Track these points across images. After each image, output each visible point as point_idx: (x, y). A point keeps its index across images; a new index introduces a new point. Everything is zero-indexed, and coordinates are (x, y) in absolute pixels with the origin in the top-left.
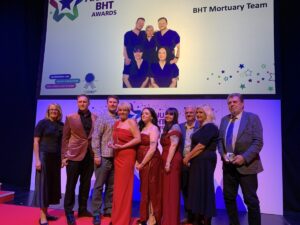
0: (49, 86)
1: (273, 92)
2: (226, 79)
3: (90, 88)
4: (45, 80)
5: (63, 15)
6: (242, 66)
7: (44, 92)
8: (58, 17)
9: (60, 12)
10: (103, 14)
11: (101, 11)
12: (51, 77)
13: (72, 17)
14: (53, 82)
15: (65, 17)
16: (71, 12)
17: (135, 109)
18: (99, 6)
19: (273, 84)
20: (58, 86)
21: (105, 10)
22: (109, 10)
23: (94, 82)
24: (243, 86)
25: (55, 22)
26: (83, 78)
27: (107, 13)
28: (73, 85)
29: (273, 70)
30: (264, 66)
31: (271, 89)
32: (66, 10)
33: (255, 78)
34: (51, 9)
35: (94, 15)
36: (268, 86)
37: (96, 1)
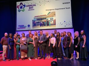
1: (72, 27)
2: (61, 25)
4: (17, 27)
5: (20, 10)
6: (65, 22)
7: (17, 30)
8: (19, 11)
11: (30, 9)
12: (19, 26)
13: (23, 11)
14: (19, 27)
15: (21, 11)
16: (23, 10)
18: (30, 8)
19: (72, 25)
20: (21, 28)
22: (32, 9)
24: (65, 26)
25: (19, 12)
26: (27, 26)
27: (32, 10)
28: (25, 28)
29: (72, 22)
30: (70, 21)
32: (21, 9)
33: (68, 24)
34: (17, 9)
35: (28, 10)
36: (71, 26)
37: (29, 7)
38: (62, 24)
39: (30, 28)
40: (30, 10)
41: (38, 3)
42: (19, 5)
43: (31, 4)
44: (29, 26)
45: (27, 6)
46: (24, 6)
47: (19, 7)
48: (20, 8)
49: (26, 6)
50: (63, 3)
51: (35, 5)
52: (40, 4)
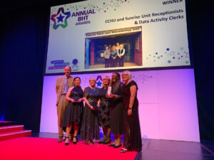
0: (50, 68)
1: (189, 64)
2: (159, 58)
3: (75, 68)
4: (49, 64)
5: (58, 26)
6: (168, 49)
7: (48, 71)
8: (55, 27)
9: (57, 24)
10: (82, 23)
12: (52, 62)
13: (64, 26)
14: (53, 65)
15: (60, 27)
16: (63, 23)
18: (79, 19)
19: (188, 59)
20: (56, 67)
21: (83, 21)
22: (86, 20)
23: (78, 64)
24: (169, 62)
25: (53, 30)
26: (71, 62)
27: (85, 23)
29: (187, 50)
30: (182, 49)
31: (187, 62)
32: (60, 22)
33: (177, 56)
34: (52, 22)
35: (77, 24)
37: (78, 16)
38: (159, 55)
39: (77, 67)
40: (80, 24)
41: (101, 6)
42: (56, 13)
43: (82, 10)
44: (75, 62)
45: (74, 15)
46: (66, 16)
48: (57, 20)
49: (72, 14)
50: (165, 3)
51: (92, 12)
52: (105, 9)
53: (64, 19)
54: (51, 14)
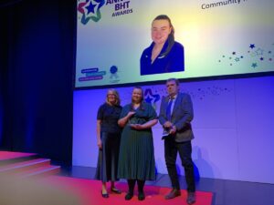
0: (81, 79)
2: (237, 60)
3: (114, 79)
5: (88, 19)
6: (252, 46)
8: (85, 21)
9: (86, 16)
11: (120, 11)
12: (83, 71)
13: (96, 20)
14: (84, 75)
15: (91, 20)
16: (95, 15)
17: (154, 93)
18: (117, 7)
20: (89, 78)
22: (126, 9)
23: (117, 73)
24: (254, 65)
26: (108, 70)
32: (91, 14)
35: (113, 15)
37: (115, 3)
38: (238, 55)
44: (114, 70)
46: (98, 4)
47: (84, 8)
53: (95, 9)
54: (78, 3)
